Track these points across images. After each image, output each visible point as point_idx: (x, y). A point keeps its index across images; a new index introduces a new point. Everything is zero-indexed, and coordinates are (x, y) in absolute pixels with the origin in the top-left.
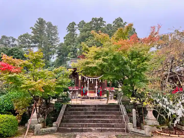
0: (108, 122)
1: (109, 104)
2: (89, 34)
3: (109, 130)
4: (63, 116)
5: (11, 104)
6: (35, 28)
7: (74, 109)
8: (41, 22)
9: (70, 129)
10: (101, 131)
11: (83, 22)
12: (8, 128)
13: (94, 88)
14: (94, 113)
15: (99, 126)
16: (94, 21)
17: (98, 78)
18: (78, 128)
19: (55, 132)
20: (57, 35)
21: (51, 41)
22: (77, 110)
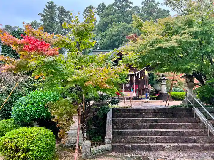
0: (183, 134)
1: (172, 107)
2: (113, 20)
3: (192, 148)
4: (113, 127)
5: (38, 111)
6: (45, 14)
7: (125, 115)
8: (51, 7)
9: (130, 145)
10: (180, 149)
11: (103, 5)
12: (43, 151)
14: (157, 121)
15: (173, 141)
16: (117, 3)
17: (136, 73)
18: (142, 145)
19: (110, 152)
21: (64, 31)
22: (128, 116)
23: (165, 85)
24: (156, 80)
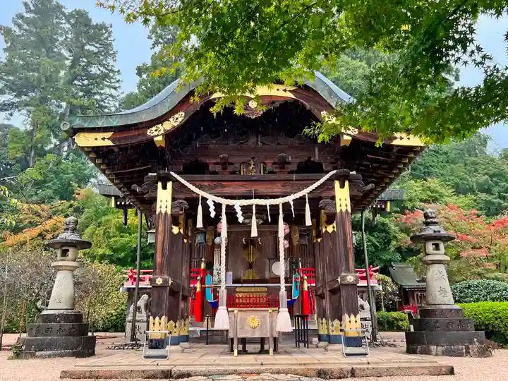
13: (267, 276)
17: (290, 199)
20: (110, 60)
23: (442, 268)
24: (399, 249)
